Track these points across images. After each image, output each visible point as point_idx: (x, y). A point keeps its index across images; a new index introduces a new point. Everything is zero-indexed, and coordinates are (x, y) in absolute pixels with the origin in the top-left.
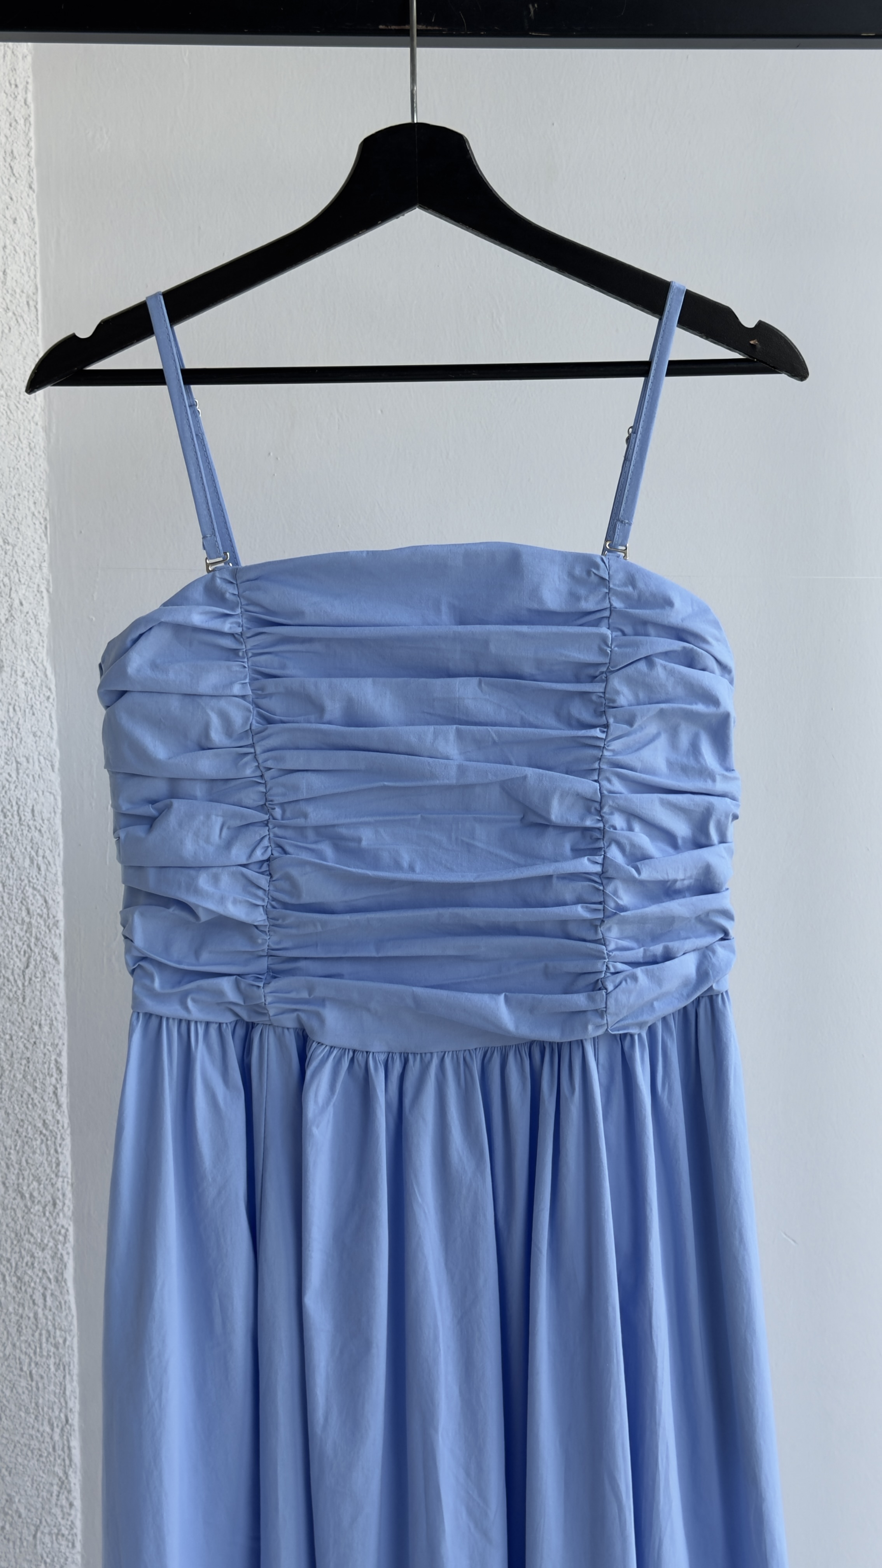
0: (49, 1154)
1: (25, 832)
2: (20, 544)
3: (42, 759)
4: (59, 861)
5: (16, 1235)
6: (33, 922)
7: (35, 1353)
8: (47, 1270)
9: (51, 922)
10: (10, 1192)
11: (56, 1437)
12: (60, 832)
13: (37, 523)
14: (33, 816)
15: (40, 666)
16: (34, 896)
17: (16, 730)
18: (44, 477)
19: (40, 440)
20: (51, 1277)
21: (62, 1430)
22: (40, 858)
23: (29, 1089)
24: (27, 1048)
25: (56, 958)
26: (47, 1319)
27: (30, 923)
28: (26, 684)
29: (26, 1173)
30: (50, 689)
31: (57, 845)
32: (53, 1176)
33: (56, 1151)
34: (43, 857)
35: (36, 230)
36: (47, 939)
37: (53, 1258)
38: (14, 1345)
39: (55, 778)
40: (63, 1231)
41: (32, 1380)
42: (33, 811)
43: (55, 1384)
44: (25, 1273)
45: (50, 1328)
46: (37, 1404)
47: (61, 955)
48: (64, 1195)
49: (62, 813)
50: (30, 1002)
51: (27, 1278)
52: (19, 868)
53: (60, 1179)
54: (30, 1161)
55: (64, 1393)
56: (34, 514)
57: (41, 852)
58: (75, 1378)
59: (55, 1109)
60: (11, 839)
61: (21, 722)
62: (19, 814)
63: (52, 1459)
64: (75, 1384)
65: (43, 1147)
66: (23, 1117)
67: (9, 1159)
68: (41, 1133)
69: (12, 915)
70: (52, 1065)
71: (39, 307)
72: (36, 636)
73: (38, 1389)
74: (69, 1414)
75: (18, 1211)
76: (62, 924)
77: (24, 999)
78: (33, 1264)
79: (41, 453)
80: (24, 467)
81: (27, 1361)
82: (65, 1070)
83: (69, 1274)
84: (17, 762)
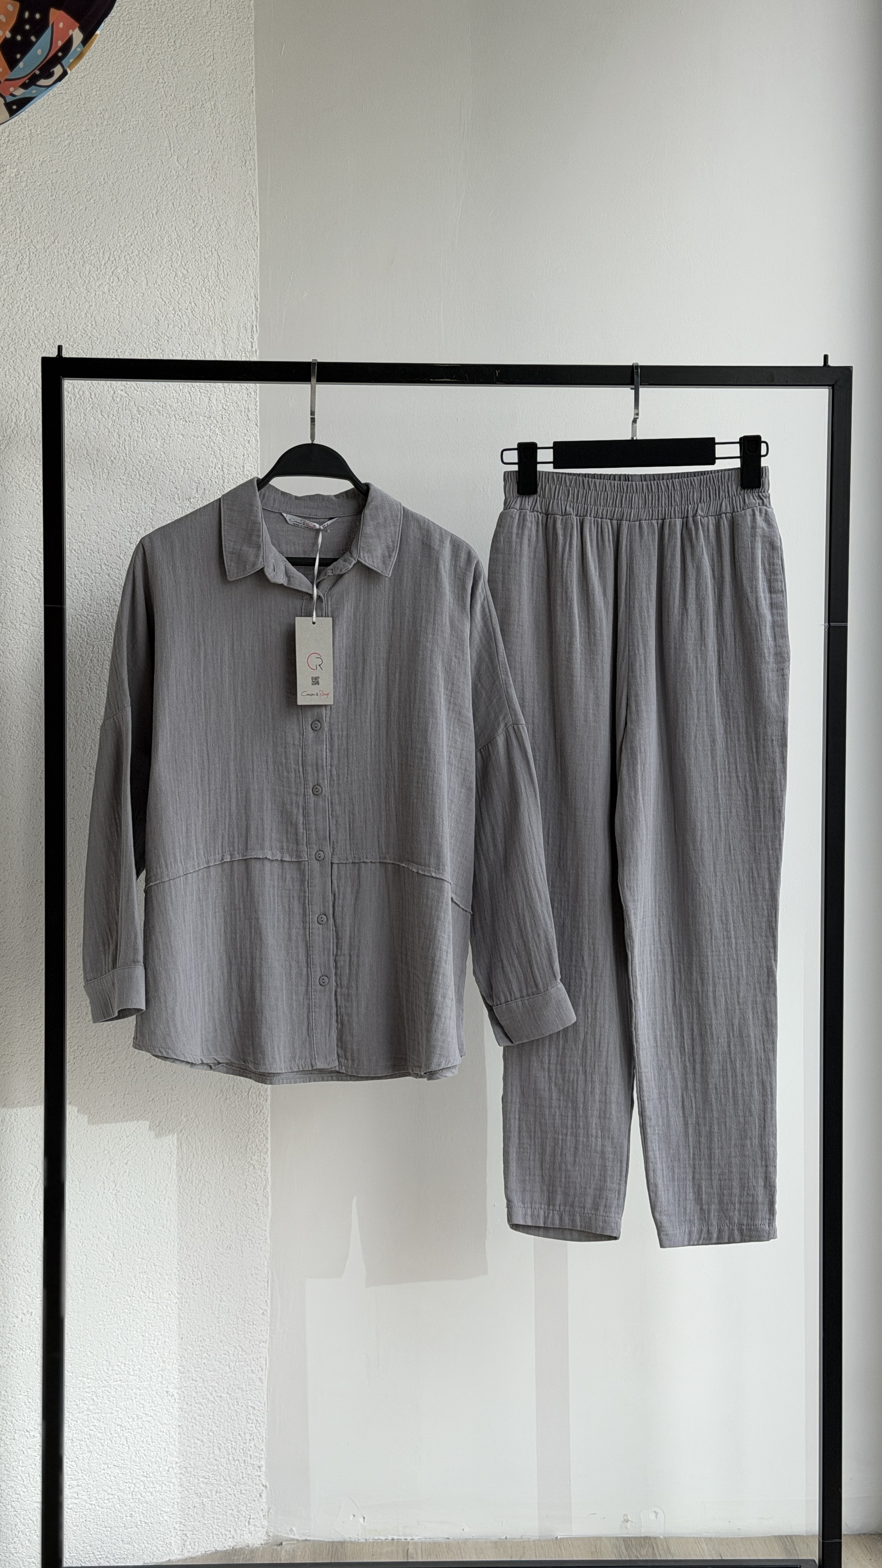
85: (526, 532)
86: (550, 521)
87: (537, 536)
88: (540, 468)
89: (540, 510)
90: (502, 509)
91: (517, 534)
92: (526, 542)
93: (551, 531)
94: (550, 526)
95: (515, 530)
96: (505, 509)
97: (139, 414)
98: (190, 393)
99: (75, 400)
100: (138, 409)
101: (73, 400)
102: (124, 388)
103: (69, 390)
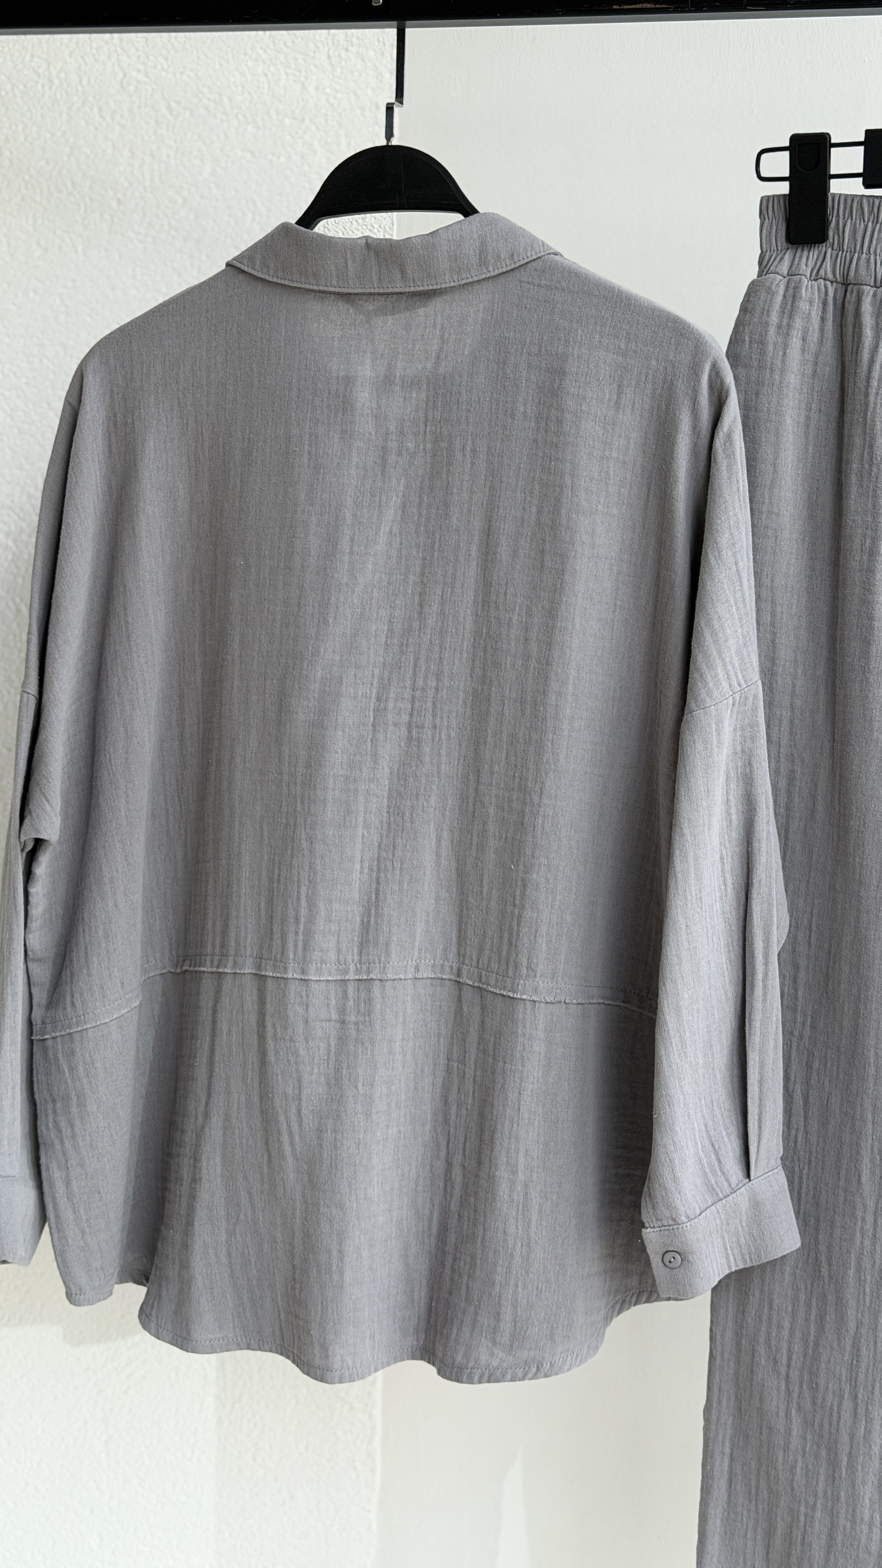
85: (798, 323)
86: (851, 298)
87: (822, 330)
88: (836, 187)
89: (830, 276)
90: (754, 275)
91: (779, 327)
92: (796, 342)
93: (850, 319)
94: (850, 308)
95: (774, 318)
96: (760, 274)
97: (171, 114)
98: (266, 75)
99: (50, 88)
100: (169, 105)
101: (47, 88)
102: (141, 67)
103: (41, 71)
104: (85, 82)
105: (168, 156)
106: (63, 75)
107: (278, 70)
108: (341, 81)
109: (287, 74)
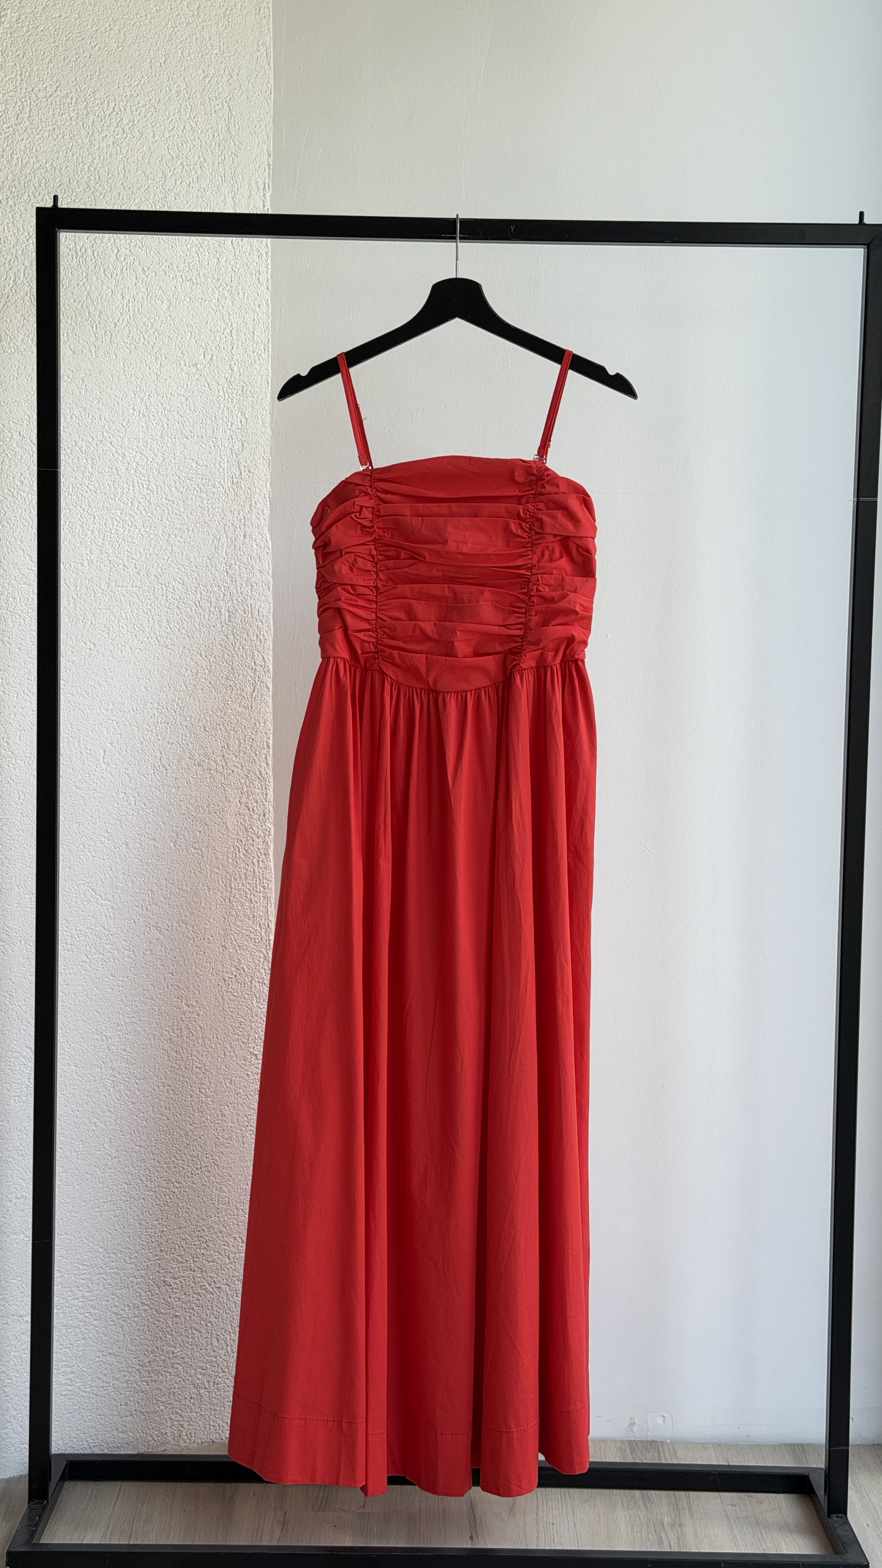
0: (262, 789)
1: (254, 622)
2: (256, 473)
3: (263, 584)
4: (271, 638)
5: (245, 828)
6: (257, 668)
7: (253, 889)
8: (260, 848)
9: (266, 669)
10: (243, 805)
11: (263, 934)
12: (272, 623)
13: (265, 462)
14: (259, 614)
15: (264, 536)
16: (258, 655)
17: (251, 569)
18: (269, 438)
19: (268, 419)
20: (262, 852)
21: (266, 931)
22: (262, 636)
23: (253, 755)
24: (252, 733)
25: (268, 688)
26: (259, 873)
27: (256, 669)
28: (257, 545)
29: (251, 798)
30: (269, 549)
31: (270, 629)
32: (264, 801)
33: (266, 788)
34: (263, 635)
35: (270, 311)
36: (264, 678)
37: (263, 842)
38: (243, 884)
39: (270, 594)
40: (268, 829)
41: (252, 903)
42: (258, 611)
43: (263, 906)
44: (249, 848)
45: (261, 878)
46: (253, 915)
47: (271, 687)
48: (269, 811)
49: (273, 614)
50: (255, 710)
51: (250, 851)
52: (251, 640)
53: (268, 803)
54: (253, 792)
55: (267, 912)
56: (263, 457)
57: (262, 633)
58: (273, 905)
59: (266, 766)
60: (247, 625)
61: (254, 565)
62: (252, 613)
63: (261, 944)
64: (273, 908)
65: (259, 785)
66: (250, 769)
67: (243, 789)
68: (259, 778)
69: (247, 664)
70: (265, 744)
71: (270, 350)
72: (263, 520)
73: (254, 908)
74: (269, 923)
75: (246, 816)
76: (271, 671)
77: (252, 708)
78: (253, 844)
79: (268, 426)
80: (260, 433)
81: (249, 893)
82: (271, 747)
83: (271, 852)
84: (251, 586)
97: (144, 274)
98: (197, 253)
99: (76, 258)
100: (143, 269)
101: (74, 257)
102: (128, 246)
103: (71, 247)
104: (96, 253)
105: (143, 298)
106: (83, 250)
107: (204, 250)
108: (239, 258)
109: (209, 254)
